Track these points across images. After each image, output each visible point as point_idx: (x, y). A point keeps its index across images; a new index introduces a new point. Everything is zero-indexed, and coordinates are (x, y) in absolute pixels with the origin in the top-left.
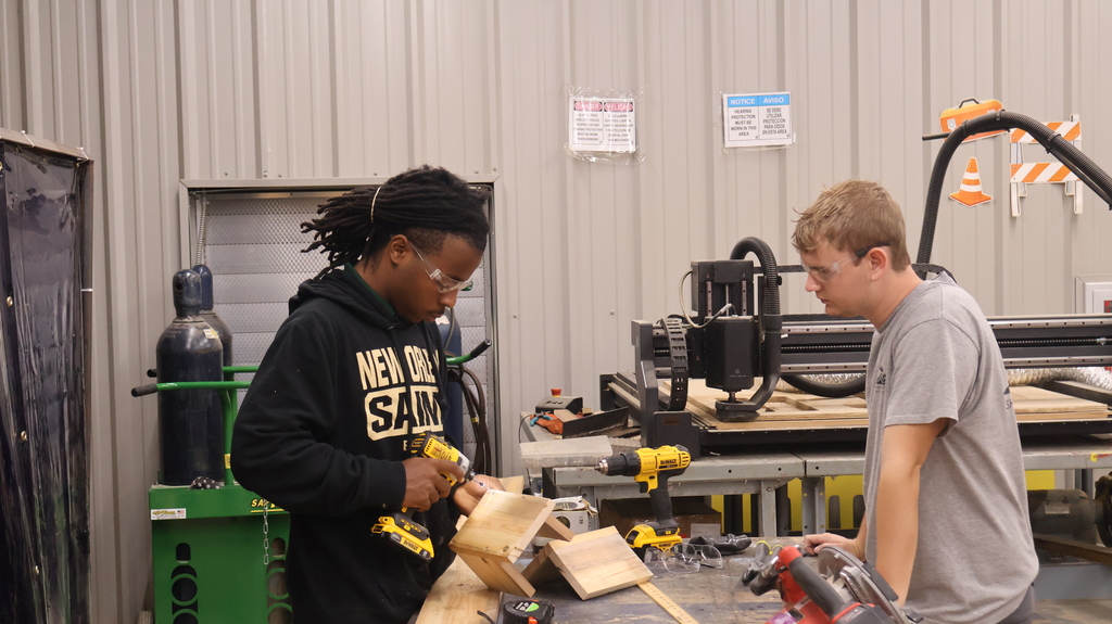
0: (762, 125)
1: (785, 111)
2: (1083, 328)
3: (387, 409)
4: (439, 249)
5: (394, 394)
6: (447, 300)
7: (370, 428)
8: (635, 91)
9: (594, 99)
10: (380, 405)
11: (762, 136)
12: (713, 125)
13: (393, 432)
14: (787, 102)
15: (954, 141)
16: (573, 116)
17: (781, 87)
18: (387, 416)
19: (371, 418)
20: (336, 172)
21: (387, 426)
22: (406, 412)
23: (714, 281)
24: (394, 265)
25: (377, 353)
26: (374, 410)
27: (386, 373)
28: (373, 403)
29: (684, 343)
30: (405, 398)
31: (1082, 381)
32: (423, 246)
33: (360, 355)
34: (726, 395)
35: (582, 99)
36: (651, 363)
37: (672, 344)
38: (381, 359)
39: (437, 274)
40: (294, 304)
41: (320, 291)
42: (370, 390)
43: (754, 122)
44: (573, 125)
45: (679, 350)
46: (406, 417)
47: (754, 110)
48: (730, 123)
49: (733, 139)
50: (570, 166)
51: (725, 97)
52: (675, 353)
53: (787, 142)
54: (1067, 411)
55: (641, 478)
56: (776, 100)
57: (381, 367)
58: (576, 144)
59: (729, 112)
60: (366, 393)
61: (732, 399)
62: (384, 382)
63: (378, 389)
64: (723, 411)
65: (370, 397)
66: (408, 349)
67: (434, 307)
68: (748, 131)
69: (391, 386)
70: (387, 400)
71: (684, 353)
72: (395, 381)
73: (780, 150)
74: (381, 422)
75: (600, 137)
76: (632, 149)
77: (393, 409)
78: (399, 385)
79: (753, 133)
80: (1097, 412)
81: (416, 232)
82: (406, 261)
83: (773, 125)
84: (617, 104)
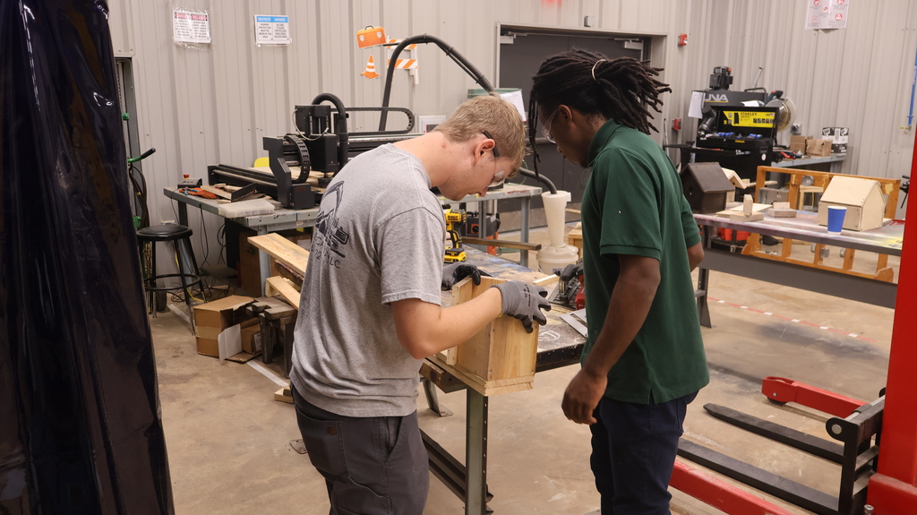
0: (274, 32)
1: (286, 26)
8: (208, 9)
11: (275, 39)
12: (250, 33)
14: (286, 21)
16: (176, 22)
17: (283, 12)
35: (180, 12)
43: (270, 31)
44: (175, 26)
47: (270, 24)
48: (258, 31)
49: (260, 40)
50: (174, 48)
51: (255, 16)
53: (288, 42)
56: (281, 20)
58: (177, 38)
59: (258, 25)
68: (268, 35)
73: (284, 47)
75: (189, 33)
76: (209, 42)
79: (270, 37)
83: (280, 33)
84: (198, 16)
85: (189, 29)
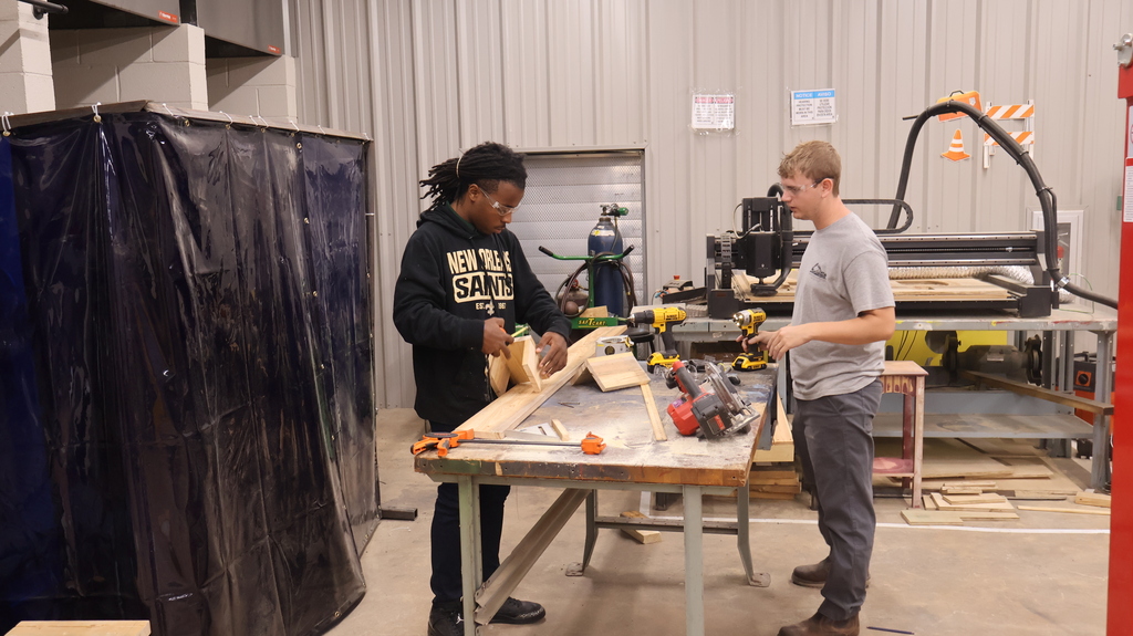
0: (817, 110)
1: (832, 101)
2: (996, 241)
3: (465, 285)
4: (496, 190)
5: (469, 277)
6: (506, 219)
7: (456, 296)
8: (733, 90)
9: (708, 96)
10: (461, 283)
11: (816, 117)
12: (785, 111)
13: (469, 299)
14: (833, 96)
15: (921, 120)
16: (695, 106)
17: (830, 86)
18: (466, 289)
19: (457, 290)
20: (550, 144)
21: (465, 296)
22: (477, 286)
23: (754, 210)
24: (473, 202)
25: (460, 253)
26: (458, 286)
27: (465, 265)
28: (458, 281)
29: (730, 248)
30: (476, 279)
31: (1007, 276)
32: (488, 190)
33: (449, 254)
34: (757, 280)
35: (700, 96)
36: (713, 260)
37: (723, 248)
38: (463, 257)
39: (496, 205)
40: (419, 224)
41: (429, 217)
42: (455, 274)
43: (811, 108)
44: (694, 112)
45: (727, 252)
46: (477, 290)
47: (812, 101)
48: (795, 109)
49: (797, 120)
50: (692, 138)
51: (793, 93)
52: (723, 254)
53: (833, 121)
54: (979, 294)
55: (655, 325)
56: (826, 94)
57: (462, 261)
58: (695, 125)
59: (795, 103)
60: (453, 276)
61: (761, 283)
62: (464, 270)
63: (460, 274)
64: (755, 290)
65: (455, 278)
66: (481, 251)
67: (499, 223)
68: (807, 114)
69: (468, 272)
70: (465, 280)
71: (730, 254)
72: (470, 269)
73: (828, 126)
74: (462, 293)
75: (712, 120)
76: (731, 127)
77: (469, 285)
78: (473, 271)
79: (810, 116)
80: (1000, 294)
81: (482, 181)
82: (479, 198)
83: (824, 110)
84: (723, 99)
85: (711, 114)
